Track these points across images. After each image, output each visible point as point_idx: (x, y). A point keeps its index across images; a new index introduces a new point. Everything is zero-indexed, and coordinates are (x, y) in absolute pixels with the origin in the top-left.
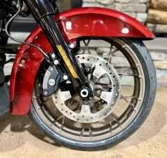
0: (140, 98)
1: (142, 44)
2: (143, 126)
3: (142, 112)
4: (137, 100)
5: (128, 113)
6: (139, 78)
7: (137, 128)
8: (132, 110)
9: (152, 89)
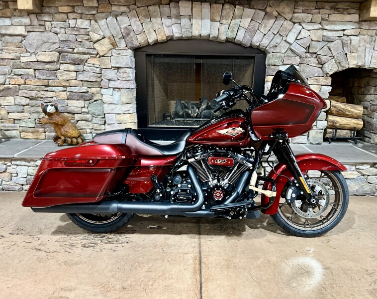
0: (340, 203)
1: (340, 173)
2: (339, 224)
3: (342, 211)
4: (338, 205)
5: (333, 212)
6: (339, 192)
7: (339, 221)
8: (335, 211)
9: (347, 198)
